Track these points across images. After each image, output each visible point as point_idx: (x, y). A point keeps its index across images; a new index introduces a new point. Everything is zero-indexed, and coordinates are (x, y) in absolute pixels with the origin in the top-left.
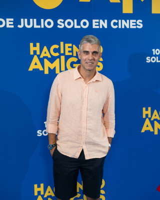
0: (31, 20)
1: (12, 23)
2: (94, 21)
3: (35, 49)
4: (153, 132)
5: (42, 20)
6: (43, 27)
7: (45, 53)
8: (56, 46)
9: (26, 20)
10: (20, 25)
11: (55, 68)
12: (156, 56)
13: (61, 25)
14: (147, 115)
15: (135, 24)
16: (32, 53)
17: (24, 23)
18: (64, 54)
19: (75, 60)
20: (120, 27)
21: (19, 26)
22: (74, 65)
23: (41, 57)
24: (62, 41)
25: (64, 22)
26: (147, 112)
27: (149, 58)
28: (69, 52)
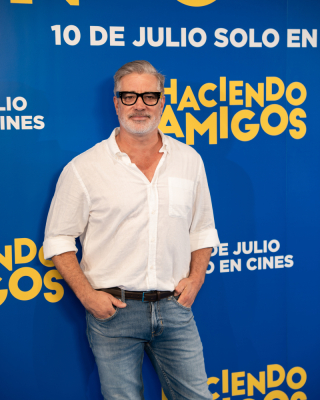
0: (161, 30)
1: (121, 36)
2: (290, 32)
3: (168, 91)
5: (183, 31)
7: (189, 100)
8: (211, 86)
9: (150, 30)
10: (138, 40)
11: (208, 131)
13: (221, 41)
17: (145, 36)
18: (226, 103)
19: (250, 115)
21: (136, 43)
22: (247, 127)
23: (180, 108)
24: (223, 75)
25: (228, 35)
28: (238, 98)
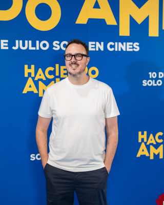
0: (26, 42)
1: (7, 45)
2: (90, 43)
3: (29, 71)
4: (149, 157)
5: (38, 42)
6: (38, 48)
7: (40, 75)
8: (52, 69)
9: (21, 42)
10: (15, 46)
12: (152, 79)
13: (56, 47)
14: (143, 140)
15: (131, 47)
16: (26, 75)
17: (18, 45)
20: (116, 50)
21: (14, 48)
23: (36, 79)
24: (57, 63)
25: (60, 44)
26: (143, 137)
27: (146, 81)
28: (65, 74)
